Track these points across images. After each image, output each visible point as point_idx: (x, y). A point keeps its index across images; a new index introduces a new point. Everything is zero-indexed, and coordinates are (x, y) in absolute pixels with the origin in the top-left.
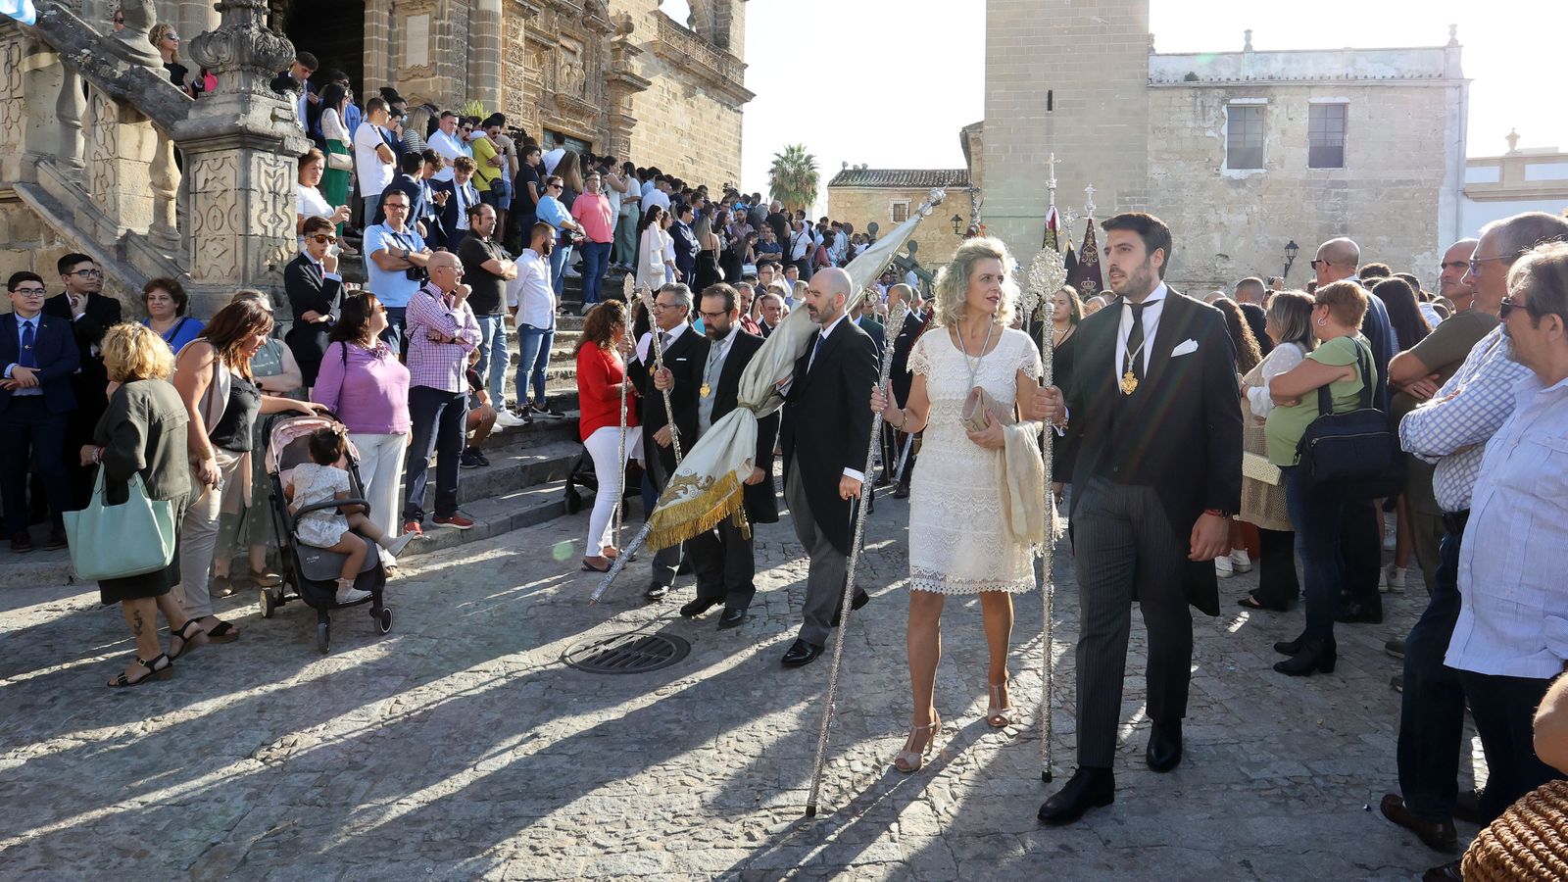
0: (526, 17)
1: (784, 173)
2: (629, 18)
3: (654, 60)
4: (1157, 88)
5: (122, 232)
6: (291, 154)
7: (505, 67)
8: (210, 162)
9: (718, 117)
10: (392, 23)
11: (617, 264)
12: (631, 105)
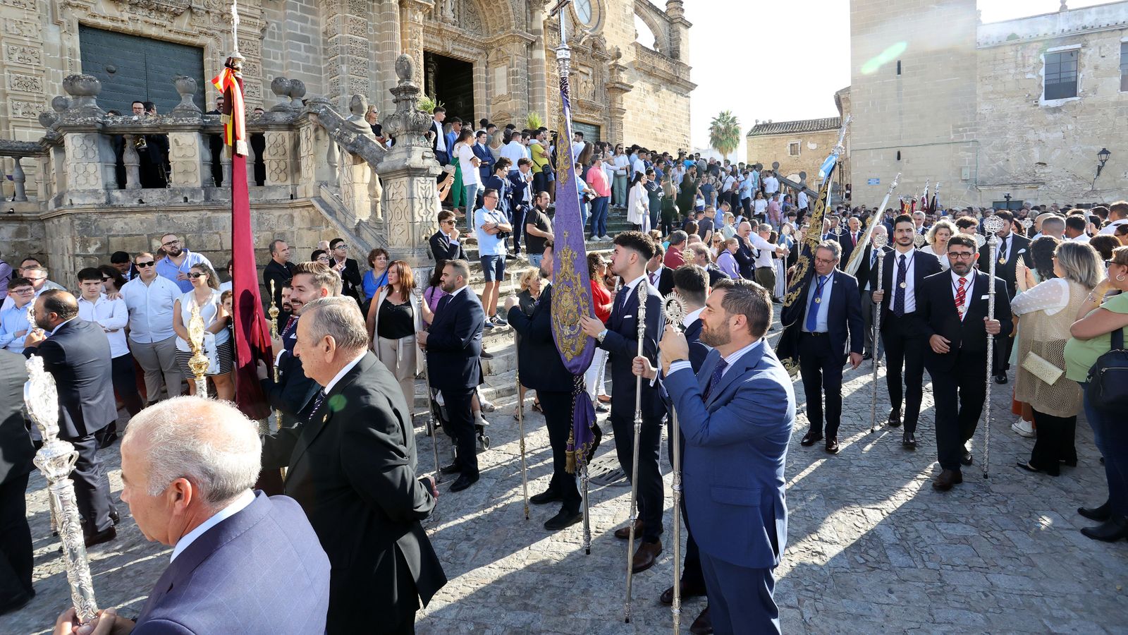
1: (718, 129)
2: (619, 49)
3: (634, 72)
4: (984, 48)
5: (357, 221)
6: (433, 176)
7: (549, 89)
8: (395, 184)
9: (675, 102)
10: (487, 73)
11: (616, 205)
12: (622, 101)
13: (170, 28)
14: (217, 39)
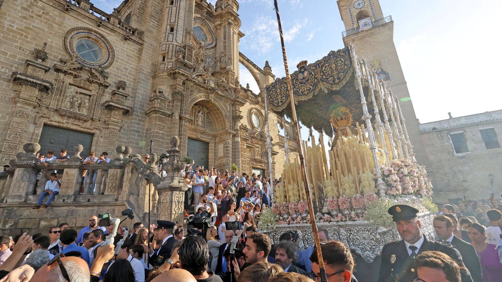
0: (246, 141)
2: (272, 137)
3: (279, 147)
4: (424, 133)
5: (144, 213)
7: (242, 154)
8: (164, 195)
10: (215, 147)
12: (274, 159)
13: (82, 126)
14: (101, 131)
